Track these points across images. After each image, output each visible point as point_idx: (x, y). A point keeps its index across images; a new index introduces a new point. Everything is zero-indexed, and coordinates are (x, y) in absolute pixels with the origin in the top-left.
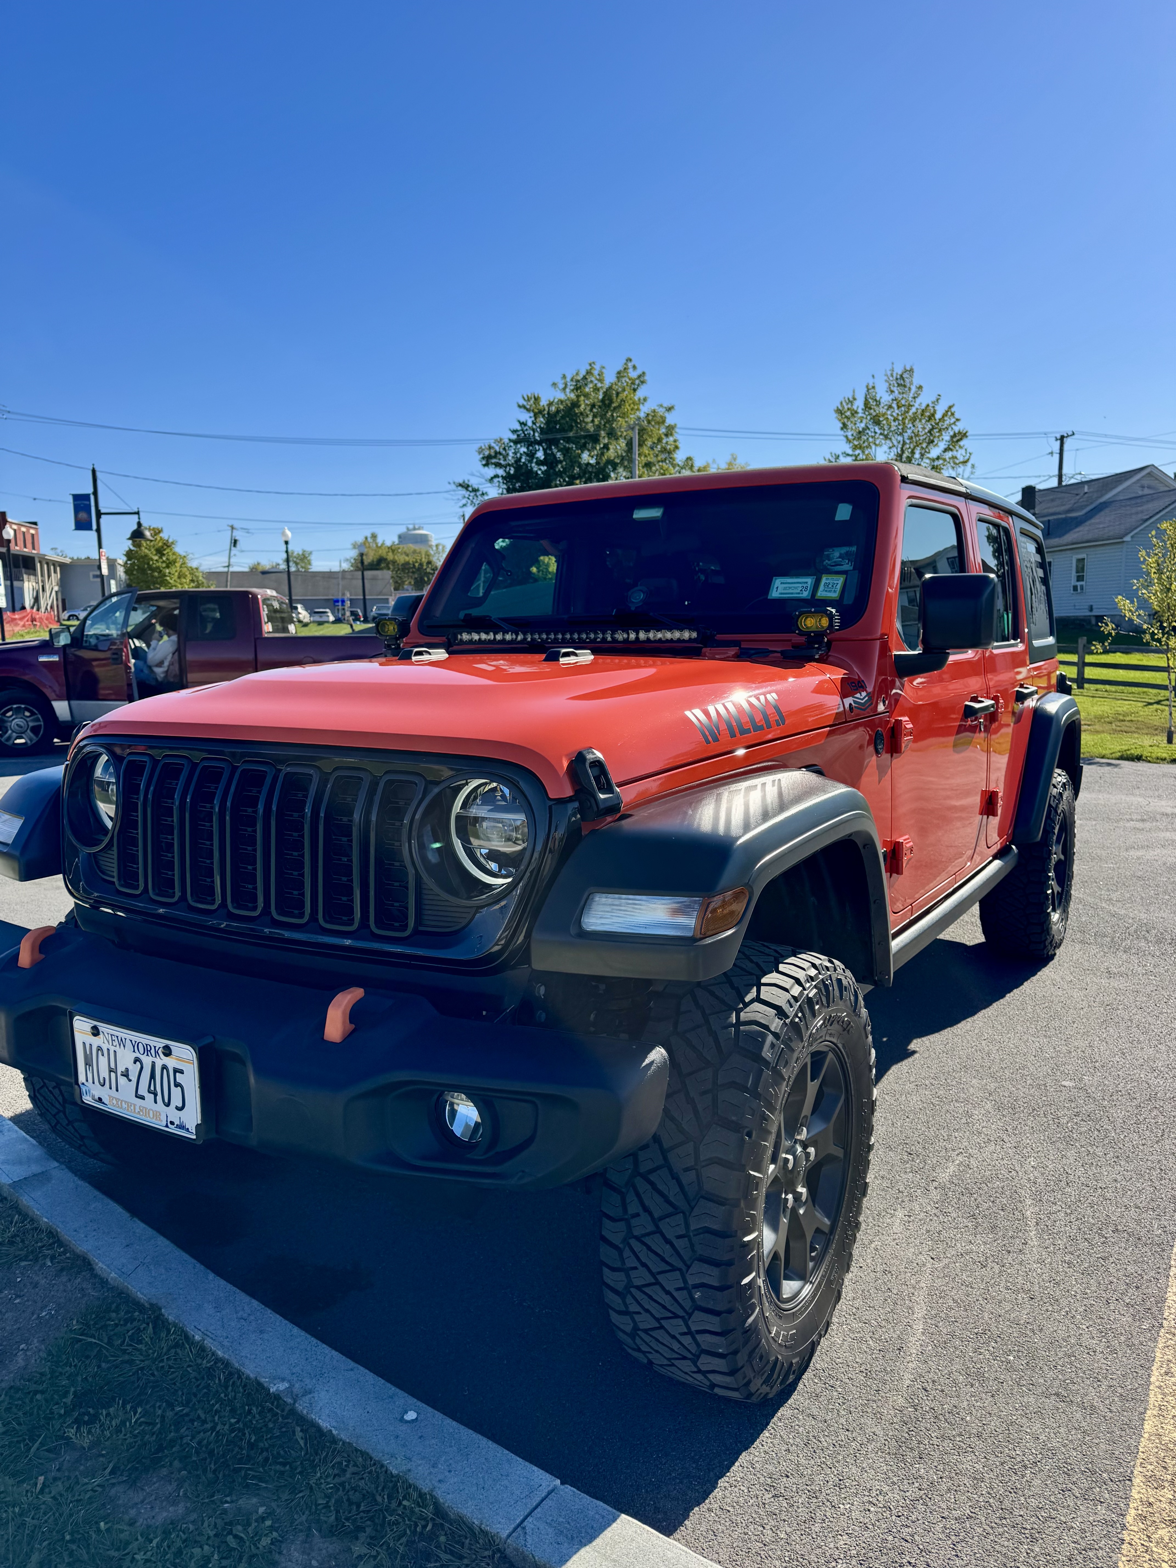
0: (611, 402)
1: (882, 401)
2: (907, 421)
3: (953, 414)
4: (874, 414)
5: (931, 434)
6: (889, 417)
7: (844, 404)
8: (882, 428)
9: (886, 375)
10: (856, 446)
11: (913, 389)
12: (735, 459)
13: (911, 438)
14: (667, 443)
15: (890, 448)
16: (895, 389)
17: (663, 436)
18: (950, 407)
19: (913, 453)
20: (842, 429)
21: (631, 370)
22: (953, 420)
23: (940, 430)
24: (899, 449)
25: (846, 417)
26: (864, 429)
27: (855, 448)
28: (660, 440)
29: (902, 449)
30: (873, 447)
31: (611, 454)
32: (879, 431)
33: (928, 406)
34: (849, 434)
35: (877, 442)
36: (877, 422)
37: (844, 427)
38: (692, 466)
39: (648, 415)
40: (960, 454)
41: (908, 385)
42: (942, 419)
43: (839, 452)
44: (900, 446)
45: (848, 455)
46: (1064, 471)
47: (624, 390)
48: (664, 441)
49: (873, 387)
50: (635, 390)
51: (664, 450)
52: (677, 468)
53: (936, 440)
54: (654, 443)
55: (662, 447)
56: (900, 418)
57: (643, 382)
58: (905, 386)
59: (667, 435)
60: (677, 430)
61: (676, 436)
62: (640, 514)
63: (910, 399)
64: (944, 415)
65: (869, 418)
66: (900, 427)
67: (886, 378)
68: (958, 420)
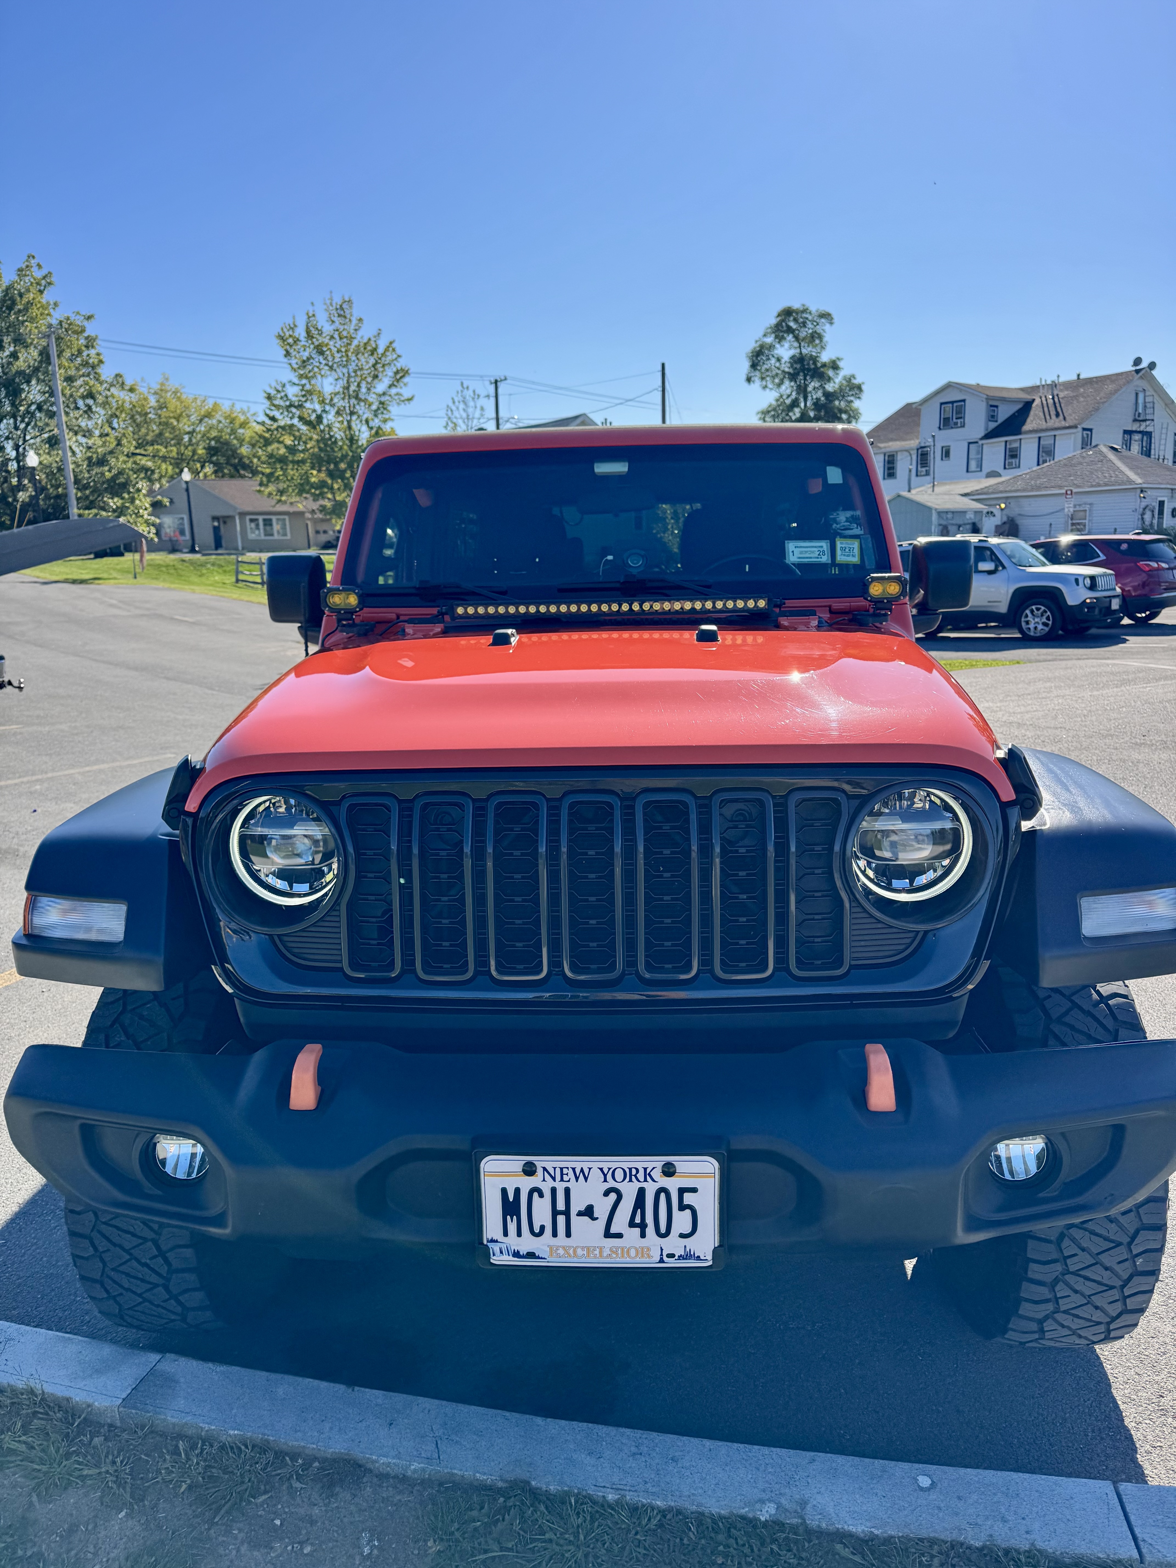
0: (14, 303)
1: (324, 330)
2: (350, 354)
3: (394, 350)
4: (316, 343)
5: (376, 369)
6: (332, 348)
7: (285, 330)
8: (325, 359)
9: (325, 304)
10: (302, 375)
11: (354, 322)
12: (167, 379)
13: (355, 371)
14: (88, 355)
15: (336, 380)
16: (336, 319)
17: (83, 348)
18: (391, 343)
19: (359, 386)
20: (286, 356)
21: (35, 269)
22: (395, 356)
23: (384, 366)
24: (345, 382)
25: (288, 344)
26: (308, 359)
27: (301, 377)
28: (80, 352)
29: (348, 382)
30: (319, 377)
31: (21, 364)
32: (324, 362)
33: (370, 339)
34: (294, 361)
35: (323, 373)
36: (321, 353)
37: (288, 354)
38: (123, 383)
39: (61, 322)
40: (406, 393)
41: (348, 316)
42: (383, 354)
43: (285, 380)
44: (346, 379)
45: (294, 384)
46: (501, 414)
47: (28, 291)
48: (85, 354)
49: (314, 315)
50: (41, 292)
51: (85, 364)
52: (105, 385)
53: (380, 375)
54: (73, 355)
55: (83, 361)
56: (343, 350)
57: (50, 284)
58: (345, 317)
59: (87, 347)
60: (98, 342)
61: (98, 349)
62: (602, 468)
63: (352, 331)
64: (387, 350)
65: (312, 346)
66: (344, 359)
67: (325, 307)
68: (399, 356)
